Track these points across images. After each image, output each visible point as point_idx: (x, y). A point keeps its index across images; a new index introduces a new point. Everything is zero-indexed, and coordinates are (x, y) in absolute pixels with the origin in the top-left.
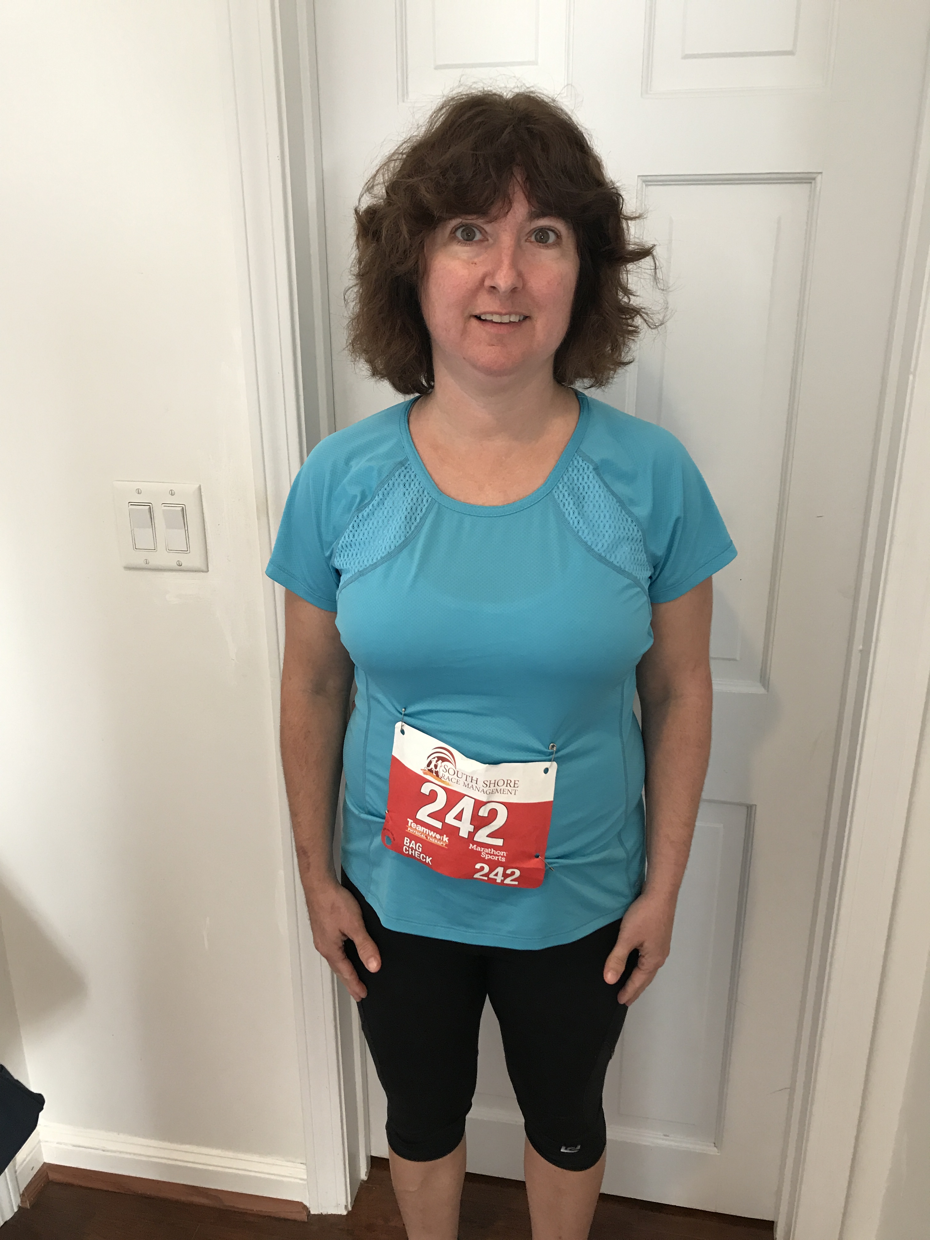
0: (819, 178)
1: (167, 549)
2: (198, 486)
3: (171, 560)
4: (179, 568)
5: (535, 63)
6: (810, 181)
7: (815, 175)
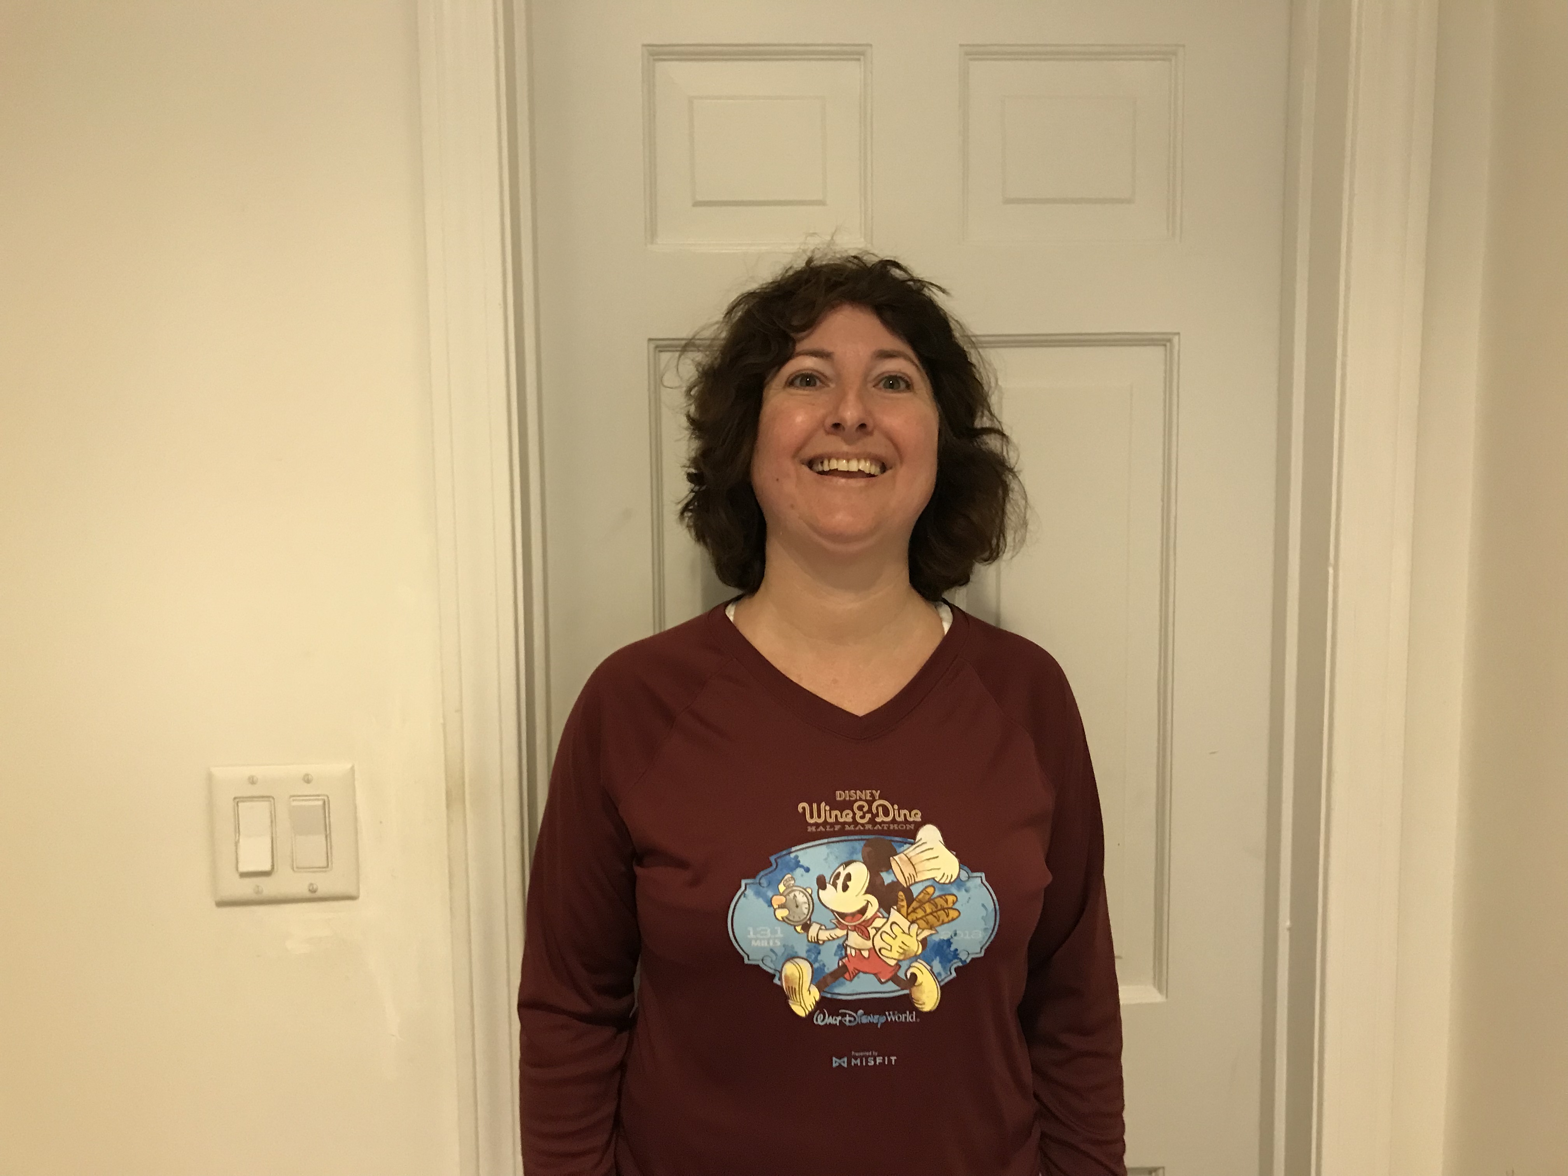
0: (1176, 339)
1: (295, 866)
2: (349, 766)
3: (299, 885)
4: (314, 898)
5: (822, 203)
6: (1164, 343)
7: (1171, 336)
